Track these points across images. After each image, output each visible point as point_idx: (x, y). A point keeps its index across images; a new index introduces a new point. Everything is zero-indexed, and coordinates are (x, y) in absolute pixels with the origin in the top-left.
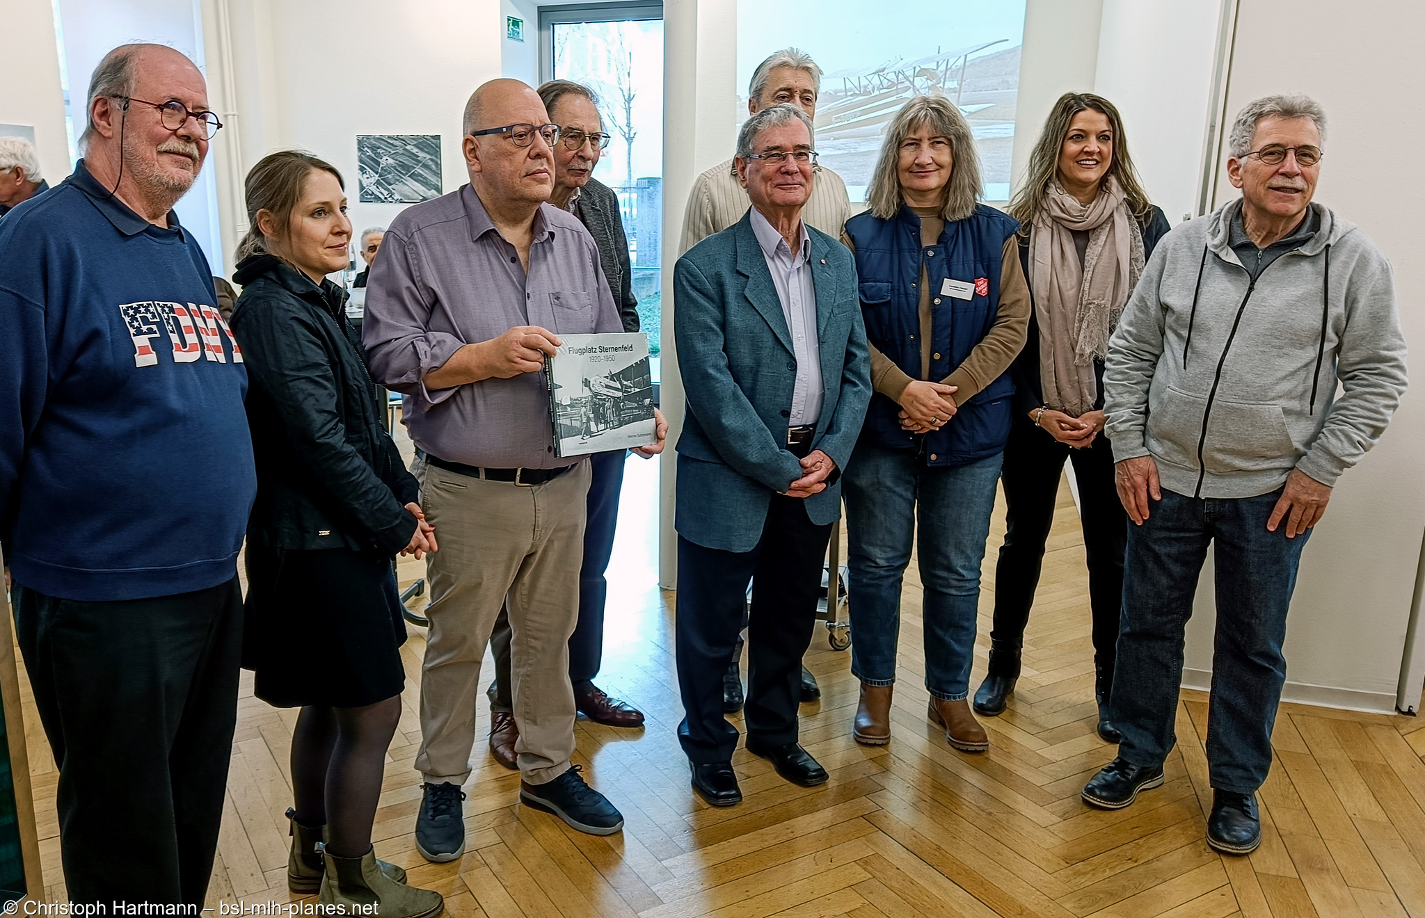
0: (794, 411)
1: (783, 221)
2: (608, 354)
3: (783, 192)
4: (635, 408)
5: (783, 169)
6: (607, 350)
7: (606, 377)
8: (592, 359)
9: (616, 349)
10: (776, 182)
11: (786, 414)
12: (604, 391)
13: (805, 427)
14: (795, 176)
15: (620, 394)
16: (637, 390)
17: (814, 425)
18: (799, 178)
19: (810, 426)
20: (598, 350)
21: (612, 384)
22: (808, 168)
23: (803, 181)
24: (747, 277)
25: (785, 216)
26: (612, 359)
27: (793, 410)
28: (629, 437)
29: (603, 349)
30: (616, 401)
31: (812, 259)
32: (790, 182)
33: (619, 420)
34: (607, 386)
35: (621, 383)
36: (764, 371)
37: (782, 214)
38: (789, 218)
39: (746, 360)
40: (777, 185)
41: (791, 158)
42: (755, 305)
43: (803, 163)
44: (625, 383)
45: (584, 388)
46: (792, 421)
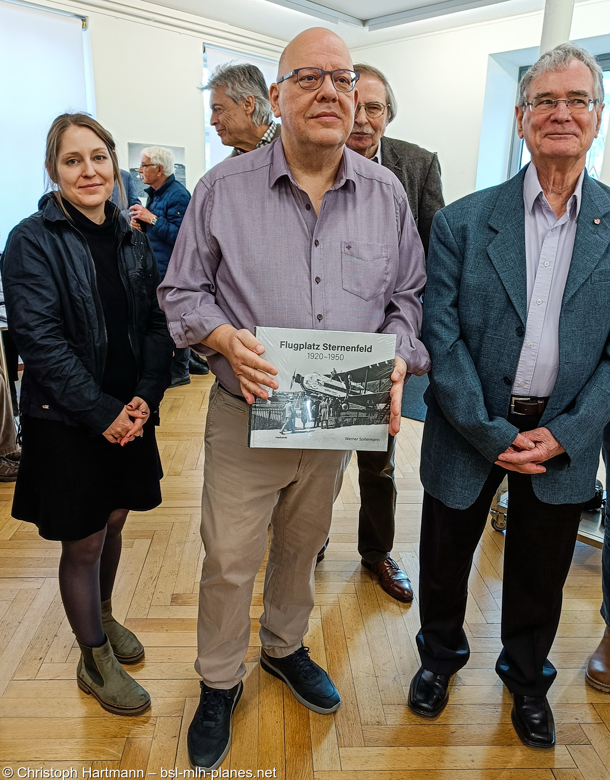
0: (519, 379)
1: (555, 175)
2: (336, 352)
3: (552, 142)
4: (363, 411)
5: (552, 118)
6: (334, 348)
7: (328, 376)
8: (312, 356)
9: (348, 349)
10: (545, 131)
11: (509, 381)
12: (323, 389)
13: (534, 399)
14: (567, 125)
15: (344, 395)
16: (368, 393)
17: (546, 399)
18: (573, 128)
19: (541, 399)
20: (321, 347)
21: (335, 383)
22: (584, 117)
23: (578, 131)
24: (497, 232)
25: (558, 170)
26: (341, 358)
27: (517, 379)
28: (347, 439)
29: (327, 347)
30: (336, 402)
31: (581, 218)
32: (560, 131)
33: (336, 420)
34: (326, 385)
35: (347, 384)
36: (490, 333)
37: (554, 167)
38: (562, 170)
39: (474, 319)
40: (546, 135)
41: (562, 106)
42: (495, 262)
43: (578, 111)
44: (353, 384)
45: (294, 383)
46: (516, 390)
